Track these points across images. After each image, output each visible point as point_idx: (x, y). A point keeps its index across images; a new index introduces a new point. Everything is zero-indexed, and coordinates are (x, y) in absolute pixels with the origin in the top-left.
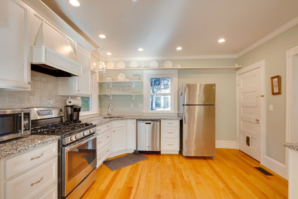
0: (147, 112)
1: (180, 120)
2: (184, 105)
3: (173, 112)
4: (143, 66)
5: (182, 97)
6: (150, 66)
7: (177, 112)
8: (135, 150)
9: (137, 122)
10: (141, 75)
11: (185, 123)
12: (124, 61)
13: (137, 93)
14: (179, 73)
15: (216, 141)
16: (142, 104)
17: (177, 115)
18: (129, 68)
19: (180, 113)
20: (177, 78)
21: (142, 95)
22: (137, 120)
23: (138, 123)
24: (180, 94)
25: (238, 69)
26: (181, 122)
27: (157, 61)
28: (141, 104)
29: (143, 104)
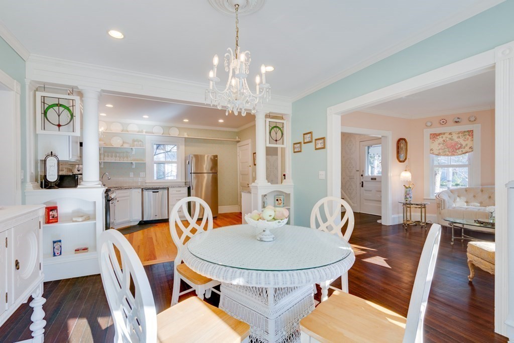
0: (150, 181)
1: (188, 188)
2: (191, 173)
3: (179, 180)
4: (145, 131)
5: (189, 166)
6: (154, 131)
7: (184, 181)
8: (140, 222)
9: (142, 191)
10: (142, 140)
11: (193, 189)
12: (120, 123)
13: (137, 161)
14: (185, 142)
15: (219, 207)
16: (144, 173)
17: (184, 184)
18: (127, 131)
19: (188, 182)
20: (184, 147)
21: (145, 163)
22: (142, 189)
23: (144, 192)
24: (187, 163)
25: (238, 142)
26: (189, 189)
27: (162, 127)
28: (142, 173)
29: (146, 172)
